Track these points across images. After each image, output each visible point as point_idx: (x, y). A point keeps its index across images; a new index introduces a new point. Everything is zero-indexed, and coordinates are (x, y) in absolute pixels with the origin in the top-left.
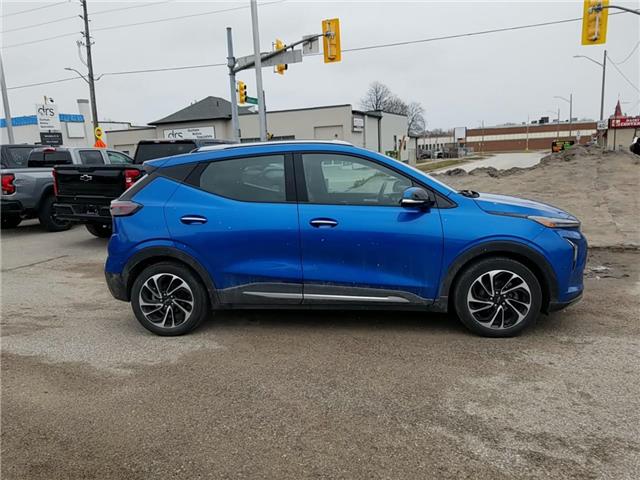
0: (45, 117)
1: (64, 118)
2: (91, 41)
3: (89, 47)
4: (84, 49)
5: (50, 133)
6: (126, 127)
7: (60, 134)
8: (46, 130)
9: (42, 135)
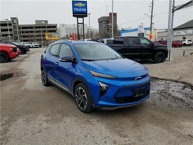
0: (140, 29)
1: (145, 29)
2: (153, 5)
3: (152, 7)
4: (151, 8)
5: (141, 33)
6: (165, 31)
7: (144, 34)
8: (140, 32)
9: (139, 34)
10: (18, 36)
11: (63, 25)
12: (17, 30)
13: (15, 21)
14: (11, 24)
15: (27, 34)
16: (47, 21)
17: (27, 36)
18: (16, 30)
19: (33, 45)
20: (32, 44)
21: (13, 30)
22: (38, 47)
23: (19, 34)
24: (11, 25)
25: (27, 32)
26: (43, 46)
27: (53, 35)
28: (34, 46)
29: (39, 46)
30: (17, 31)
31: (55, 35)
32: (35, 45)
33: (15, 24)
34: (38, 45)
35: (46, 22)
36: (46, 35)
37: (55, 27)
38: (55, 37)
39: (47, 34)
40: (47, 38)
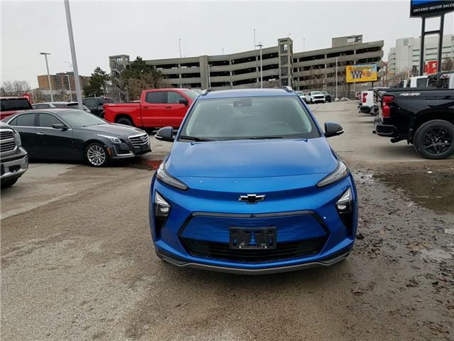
10: (290, 77)
11: (406, 41)
12: (289, 65)
13: (286, 46)
14: (278, 53)
15: (307, 73)
16: (361, 36)
17: (307, 78)
18: (285, 66)
19: (312, 96)
20: (310, 94)
21: (280, 66)
22: (323, 102)
23: (292, 74)
24: (278, 56)
25: (307, 68)
26: (337, 99)
27: (365, 71)
28: (314, 100)
29: (324, 99)
30: (287, 68)
31: (370, 70)
32: (316, 97)
33: (286, 51)
34: (322, 97)
35: (358, 38)
36: (348, 72)
37: (377, 48)
38: (369, 74)
39: (350, 69)
40: (349, 78)
